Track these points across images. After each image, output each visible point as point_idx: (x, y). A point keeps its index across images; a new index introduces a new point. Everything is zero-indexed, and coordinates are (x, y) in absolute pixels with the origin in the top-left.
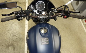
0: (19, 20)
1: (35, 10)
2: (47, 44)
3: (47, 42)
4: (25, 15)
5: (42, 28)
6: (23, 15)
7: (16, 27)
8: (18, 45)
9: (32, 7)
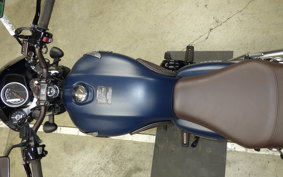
0: (44, 153)
1: (25, 110)
2: (110, 90)
3: (107, 91)
4: (32, 138)
5: (74, 97)
6: (32, 144)
7: (81, 161)
8: (130, 160)
9: (18, 117)
